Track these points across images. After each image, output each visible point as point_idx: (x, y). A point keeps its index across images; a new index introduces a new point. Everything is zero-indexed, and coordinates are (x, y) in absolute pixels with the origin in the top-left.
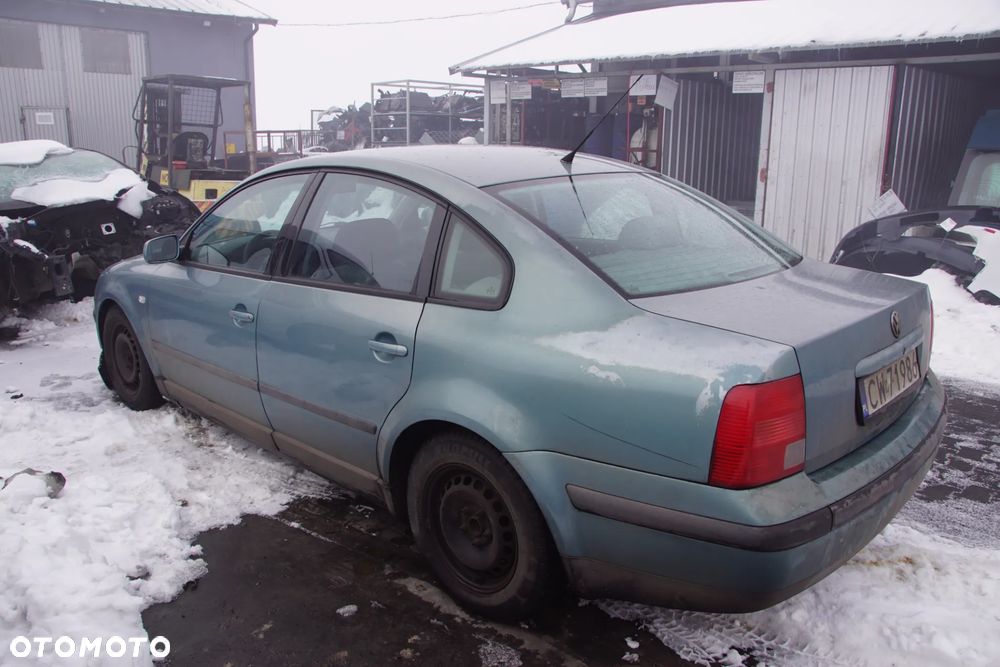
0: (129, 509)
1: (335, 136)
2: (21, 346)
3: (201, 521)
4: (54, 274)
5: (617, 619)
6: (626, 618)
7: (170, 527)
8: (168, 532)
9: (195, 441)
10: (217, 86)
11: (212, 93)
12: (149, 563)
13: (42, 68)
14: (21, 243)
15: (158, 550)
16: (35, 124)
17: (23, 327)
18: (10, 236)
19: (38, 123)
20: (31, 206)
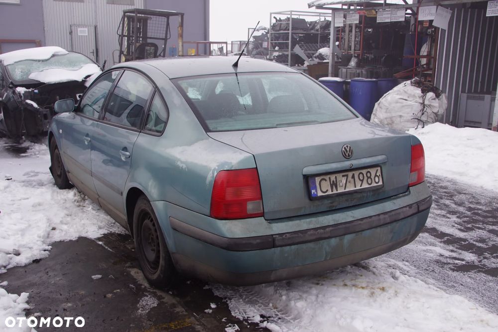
0: (23, 226)
1: (261, 45)
2: (25, 156)
3: (57, 237)
4: (43, 119)
5: (217, 296)
6: (221, 296)
7: (40, 237)
8: (38, 239)
9: (78, 204)
10: (167, 15)
11: (164, 19)
12: (21, 250)
13: (84, 2)
14: (29, 101)
15: (29, 245)
16: (77, 35)
17: (30, 147)
18: (24, 98)
19: (79, 34)
20: (38, 82)
